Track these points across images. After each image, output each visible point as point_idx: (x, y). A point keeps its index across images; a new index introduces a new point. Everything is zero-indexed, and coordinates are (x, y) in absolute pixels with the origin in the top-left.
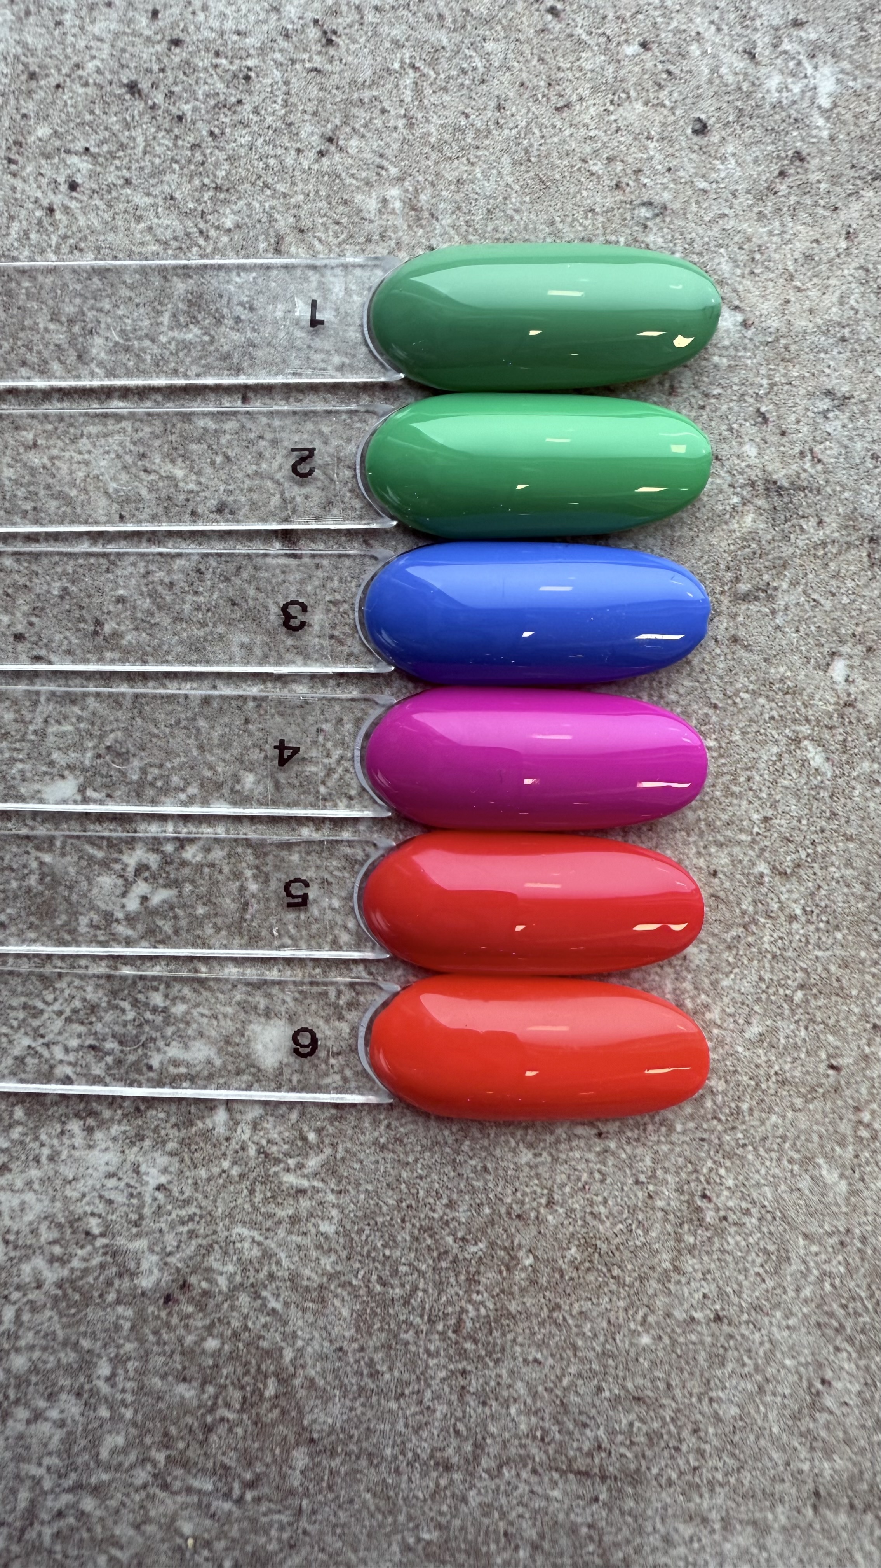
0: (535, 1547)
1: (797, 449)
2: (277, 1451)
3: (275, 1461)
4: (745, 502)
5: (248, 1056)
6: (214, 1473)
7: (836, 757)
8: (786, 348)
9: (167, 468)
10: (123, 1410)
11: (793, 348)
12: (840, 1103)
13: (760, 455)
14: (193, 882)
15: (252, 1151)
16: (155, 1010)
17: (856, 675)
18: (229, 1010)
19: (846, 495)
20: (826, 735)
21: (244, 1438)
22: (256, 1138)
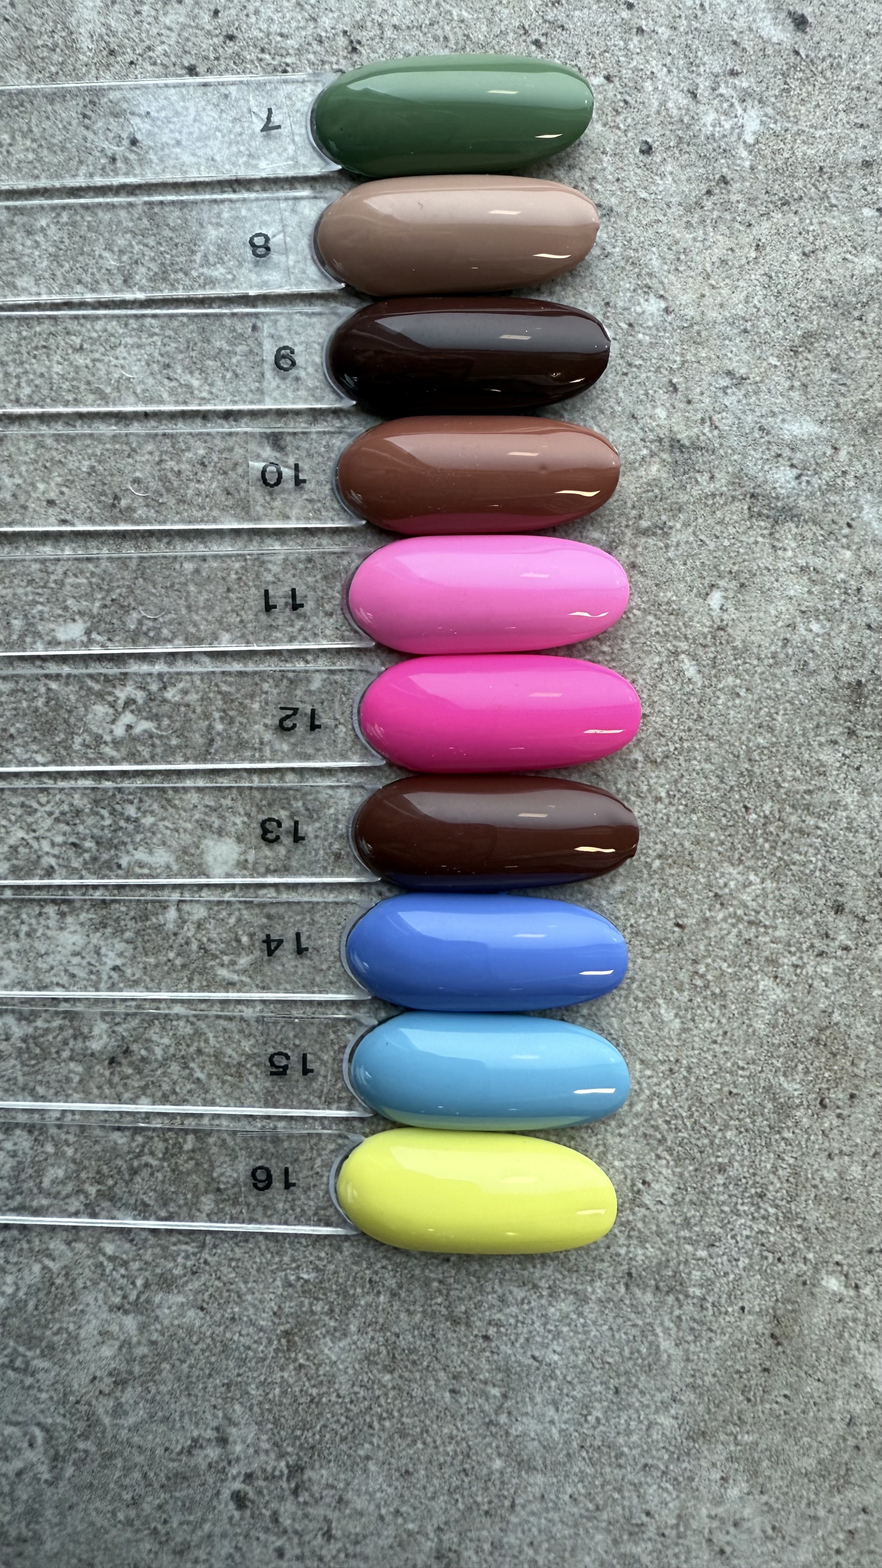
0: (394, 1294)
1: (699, 416)
2: (189, 1196)
3: (186, 1204)
4: (652, 454)
5: (200, 865)
6: (135, 1209)
7: (706, 671)
8: (699, 333)
9: (186, 378)
10: (65, 1148)
11: (704, 334)
12: (681, 955)
13: (669, 417)
14: (170, 717)
15: (194, 946)
16: (128, 819)
17: (729, 605)
18: (189, 826)
19: (736, 457)
20: (700, 652)
21: (163, 1182)
22: (199, 936)
